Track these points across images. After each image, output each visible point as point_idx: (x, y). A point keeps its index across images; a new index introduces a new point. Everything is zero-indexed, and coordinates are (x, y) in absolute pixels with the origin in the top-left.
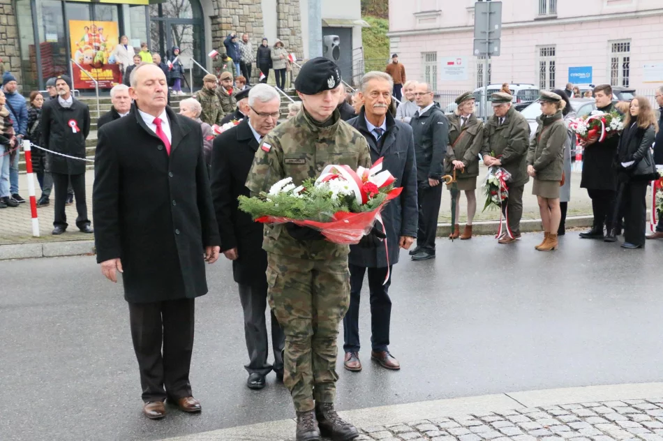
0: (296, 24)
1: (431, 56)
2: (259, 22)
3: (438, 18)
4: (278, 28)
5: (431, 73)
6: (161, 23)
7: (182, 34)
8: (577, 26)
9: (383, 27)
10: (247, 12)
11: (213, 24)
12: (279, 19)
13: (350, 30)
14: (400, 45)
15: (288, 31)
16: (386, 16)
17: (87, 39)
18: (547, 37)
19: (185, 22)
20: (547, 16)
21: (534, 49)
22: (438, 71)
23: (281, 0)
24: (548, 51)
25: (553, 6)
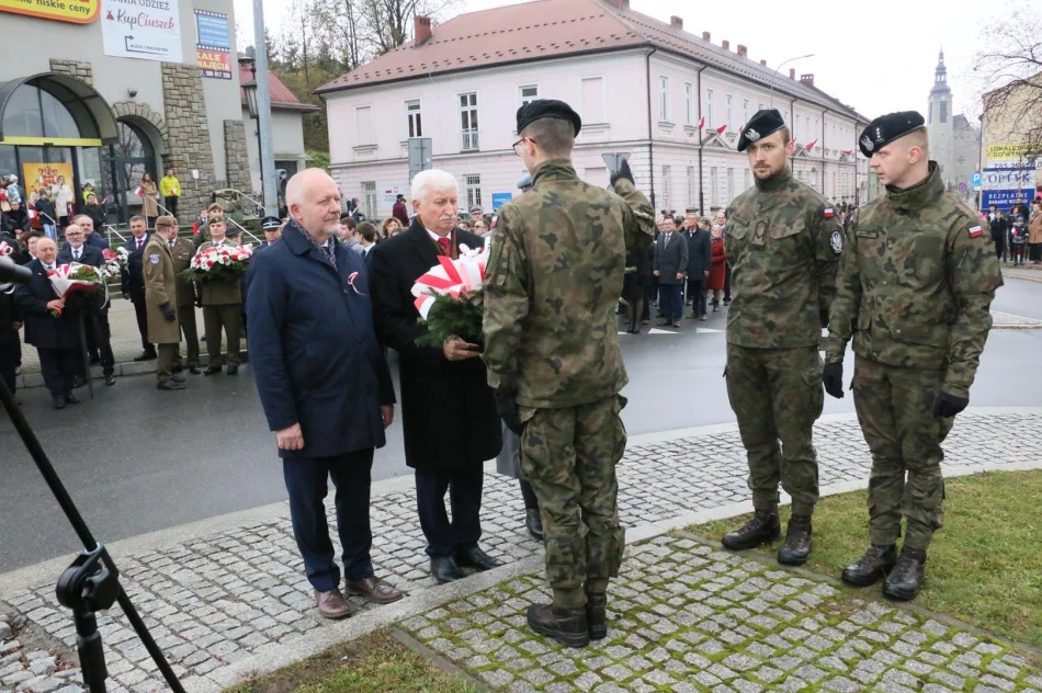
0: (244, 159)
1: (370, 185)
2: (209, 159)
3: (374, 151)
4: (227, 163)
5: (371, 200)
6: (113, 163)
8: (496, 158)
9: (325, 159)
10: (196, 150)
11: (164, 162)
12: (227, 155)
13: (295, 163)
14: (341, 176)
15: (236, 167)
16: (327, 150)
17: (41, 180)
18: (472, 167)
19: (138, 161)
20: (471, 149)
21: (462, 178)
22: (378, 199)
23: (229, 137)
24: (474, 180)
25: (475, 142)
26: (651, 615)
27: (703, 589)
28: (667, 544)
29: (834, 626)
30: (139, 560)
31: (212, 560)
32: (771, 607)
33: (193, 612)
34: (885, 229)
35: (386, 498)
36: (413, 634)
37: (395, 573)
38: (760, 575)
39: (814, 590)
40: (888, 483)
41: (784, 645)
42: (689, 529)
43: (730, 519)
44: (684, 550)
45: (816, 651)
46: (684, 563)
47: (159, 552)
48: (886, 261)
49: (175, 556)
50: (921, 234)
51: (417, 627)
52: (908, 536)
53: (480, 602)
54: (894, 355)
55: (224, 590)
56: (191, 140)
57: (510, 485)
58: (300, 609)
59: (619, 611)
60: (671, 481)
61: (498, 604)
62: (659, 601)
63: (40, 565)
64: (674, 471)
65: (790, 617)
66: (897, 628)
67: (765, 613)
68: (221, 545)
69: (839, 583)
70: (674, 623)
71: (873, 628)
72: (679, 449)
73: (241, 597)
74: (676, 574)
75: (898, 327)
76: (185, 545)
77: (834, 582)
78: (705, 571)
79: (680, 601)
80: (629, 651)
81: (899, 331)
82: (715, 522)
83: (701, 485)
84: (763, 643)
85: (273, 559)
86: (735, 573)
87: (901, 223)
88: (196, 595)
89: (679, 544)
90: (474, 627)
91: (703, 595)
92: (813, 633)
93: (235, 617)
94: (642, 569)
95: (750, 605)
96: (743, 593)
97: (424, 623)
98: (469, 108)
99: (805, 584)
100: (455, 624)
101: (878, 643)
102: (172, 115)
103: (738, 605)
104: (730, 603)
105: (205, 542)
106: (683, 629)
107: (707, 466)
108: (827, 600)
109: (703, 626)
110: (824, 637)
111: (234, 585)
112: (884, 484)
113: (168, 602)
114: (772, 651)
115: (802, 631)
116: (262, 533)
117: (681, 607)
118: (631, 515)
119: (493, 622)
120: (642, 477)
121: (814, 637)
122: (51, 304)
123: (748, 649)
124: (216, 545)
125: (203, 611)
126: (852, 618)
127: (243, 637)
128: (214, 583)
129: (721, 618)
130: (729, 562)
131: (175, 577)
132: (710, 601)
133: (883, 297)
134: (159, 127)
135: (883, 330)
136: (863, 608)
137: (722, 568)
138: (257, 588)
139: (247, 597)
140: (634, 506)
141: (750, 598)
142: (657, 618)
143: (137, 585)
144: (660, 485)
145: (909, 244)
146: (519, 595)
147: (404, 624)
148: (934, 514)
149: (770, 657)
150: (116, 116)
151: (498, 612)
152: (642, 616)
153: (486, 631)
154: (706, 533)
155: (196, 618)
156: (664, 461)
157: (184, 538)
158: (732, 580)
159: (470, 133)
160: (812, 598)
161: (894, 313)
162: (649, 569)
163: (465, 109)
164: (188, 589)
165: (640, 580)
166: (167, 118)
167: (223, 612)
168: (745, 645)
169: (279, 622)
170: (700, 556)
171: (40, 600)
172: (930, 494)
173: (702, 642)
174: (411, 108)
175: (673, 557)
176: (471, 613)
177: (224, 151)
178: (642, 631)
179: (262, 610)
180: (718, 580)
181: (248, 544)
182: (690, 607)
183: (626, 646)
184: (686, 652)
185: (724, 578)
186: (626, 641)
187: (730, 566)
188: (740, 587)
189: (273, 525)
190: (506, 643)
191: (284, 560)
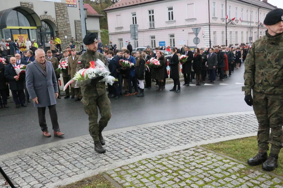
0: (81, 32)
1: (121, 40)
2: (70, 32)
3: (122, 29)
4: (76, 34)
5: (121, 44)
6: (41, 34)
7: (48, 37)
8: (160, 30)
9: (107, 32)
10: (66, 30)
11: (56, 33)
12: (76, 31)
13: (97, 33)
14: (112, 37)
15: (79, 34)
16: (107, 29)
17: (19, 40)
18: (153, 33)
19: (48, 33)
20: (152, 28)
21: (149, 37)
22: (123, 44)
23: (76, 26)
24: (153, 37)
25: (153, 25)
26: (183, 172)
27: (201, 164)
28: (194, 150)
29: (242, 178)
30: (36, 153)
31: (57, 153)
32: (222, 171)
33: (48, 169)
34: (266, 50)
35: (112, 135)
36: (109, 175)
37: (110, 158)
38: (221, 161)
39: (238, 166)
40: (264, 132)
41: (224, 183)
42: (202, 146)
43: (216, 143)
44: (198, 152)
45: (234, 185)
46: (198, 156)
47: (42, 151)
48: (268, 60)
49: (46, 152)
50: (280, 50)
51: (111, 173)
52: (271, 149)
53: (132, 166)
54: (271, 91)
55: (59, 162)
56: (64, 27)
57: (151, 132)
58: (79, 168)
59: (174, 170)
60: (201, 131)
61: (137, 167)
62: (187, 168)
63: (6, 155)
64: (203, 128)
65: (228, 174)
66: (263, 179)
67: (220, 173)
68: (60, 149)
69: (247, 164)
70: (190, 174)
71: (255, 179)
72: (206, 121)
73: (63, 164)
74: (194, 160)
75: (272, 82)
76: (50, 149)
77: (245, 164)
78: (203, 159)
79: (193, 168)
80: (174, 182)
81: (273, 83)
82: (210, 144)
83: (210, 132)
84: (217, 182)
85: (75, 153)
86: (213, 160)
87: (272, 47)
88: (50, 163)
89: (197, 150)
90: (128, 173)
91: (201, 166)
92: (234, 179)
93: (60, 170)
94: (184, 158)
95: (215, 170)
96: (214, 166)
97: (113, 172)
98: (151, 15)
99: (235, 164)
100: (123, 173)
101: (256, 184)
102: (58, 19)
103: (212, 170)
104: (209, 169)
105: (56, 148)
106: (192, 176)
107: (214, 126)
108: (241, 169)
109: (199, 176)
110: (238, 181)
111: (62, 160)
112: (263, 133)
113: (41, 165)
114: (220, 185)
115: (231, 179)
116: (73, 145)
117: (193, 170)
118: (186, 141)
119: (134, 172)
120: (192, 130)
121: (234, 181)
122: (15, 77)
123: (212, 183)
124: (59, 149)
125: (51, 168)
126: (249, 175)
127: (61, 176)
128: (56, 160)
129: (205, 174)
130: (212, 156)
131: (45, 158)
132: (203, 168)
133: (267, 72)
134: (54, 22)
135: (267, 83)
136: (253, 172)
137: (209, 158)
138: (68, 161)
139: (65, 164)
140: (188, 139)
141: (216, 168)
142: (185, 173)
143: (33, 160)
144: (198, 132)
145: (276, 54)
146: (144, 165)
147: (107, 172)
148: (281, 143)
149: (218, 186)
150: (41, 19)
151: (136, 170)
152: (181, 172)
153: (131, 175)
154: (207, 147)
155: (49, 170)
156: (200, 125)
157: (50, 147)
158: (211, 162)
159: (152, 22)
160: (236, 169)
161: (271, 77)
162: (186, 158)
163: (150, 15)
164: (48, 162)
165: (182, 161)
166: (57, 20)
167: (57, 168)
168: (211, 182)
169: (72, 171)
170: (203, 154)
171: (4, 165)
172: (279, 136)
173: (197, 181)
174: (133, 15)
175: (194, 154)
176: (128, 169)
177: (74, 30)
178: (179, 177)
179: (68, 168)
180: (207, 162)
181: (68, 149)
182: (196, 170)
183: (173, 181)
184: (191, 184)
185: (209, 161)
186: (174, 180)
187: (212, 158)
188: (214, 164)
189: (77, 143)
190: (137, 179)
191: (78, 153)
